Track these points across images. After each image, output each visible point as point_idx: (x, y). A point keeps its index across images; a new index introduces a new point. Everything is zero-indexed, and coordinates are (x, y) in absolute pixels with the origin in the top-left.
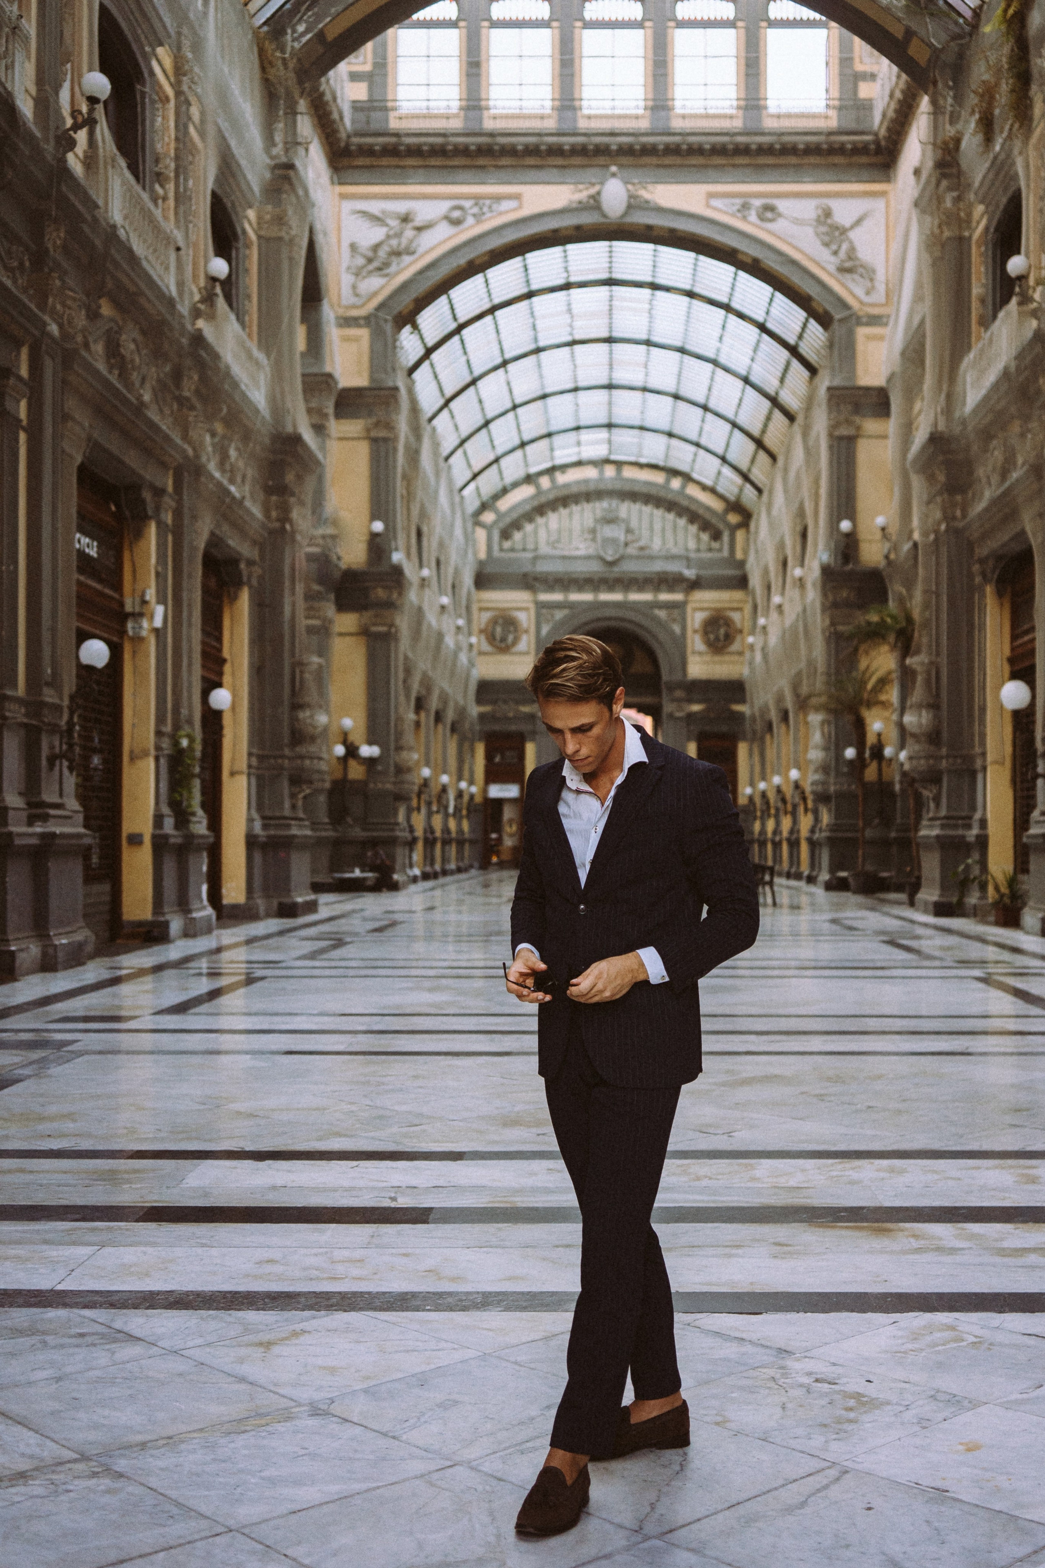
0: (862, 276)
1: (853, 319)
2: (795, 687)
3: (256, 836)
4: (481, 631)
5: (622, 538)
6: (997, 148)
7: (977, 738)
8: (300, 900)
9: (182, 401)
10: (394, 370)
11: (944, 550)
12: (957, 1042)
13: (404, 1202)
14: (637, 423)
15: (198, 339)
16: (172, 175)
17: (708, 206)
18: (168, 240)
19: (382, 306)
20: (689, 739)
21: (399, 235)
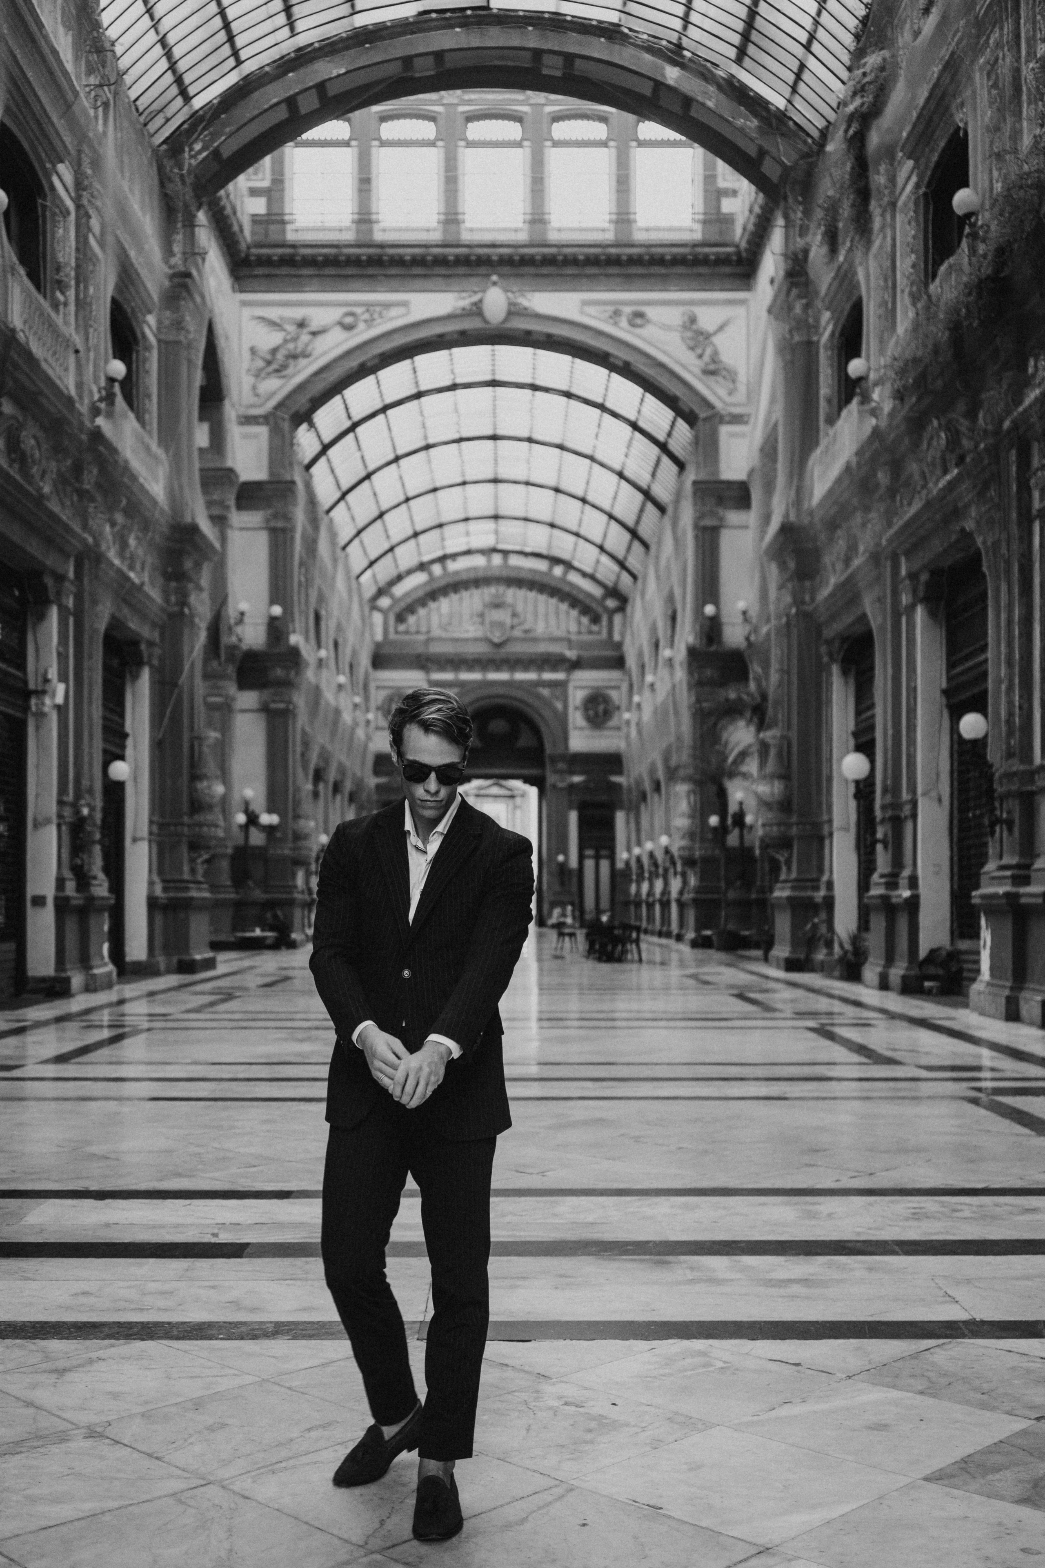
0: (724, 377)
1: (716, 418)
2: (666, 759)
3: (157, 898)
4: (378, 708)
5: (508, 621)
6: (841, 258)
7: (824, 806)
8: (198, 957)
9: (82, 494)
10: (291, 464)
11: (795, 631)
12: (776, 1088)
13: (225, 1237)
14: (521, 514)
15: (97, 435)
16: (73, 283)
17: (582, 312)
18: (67, 342)
19: (280, 405)
20: (571, 808)
21: (295, 339)
